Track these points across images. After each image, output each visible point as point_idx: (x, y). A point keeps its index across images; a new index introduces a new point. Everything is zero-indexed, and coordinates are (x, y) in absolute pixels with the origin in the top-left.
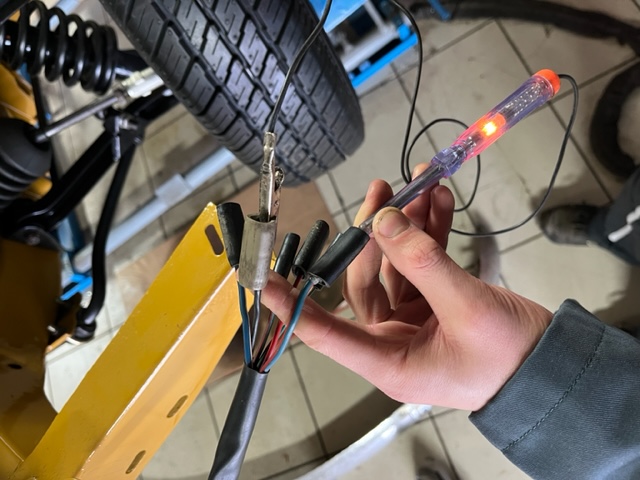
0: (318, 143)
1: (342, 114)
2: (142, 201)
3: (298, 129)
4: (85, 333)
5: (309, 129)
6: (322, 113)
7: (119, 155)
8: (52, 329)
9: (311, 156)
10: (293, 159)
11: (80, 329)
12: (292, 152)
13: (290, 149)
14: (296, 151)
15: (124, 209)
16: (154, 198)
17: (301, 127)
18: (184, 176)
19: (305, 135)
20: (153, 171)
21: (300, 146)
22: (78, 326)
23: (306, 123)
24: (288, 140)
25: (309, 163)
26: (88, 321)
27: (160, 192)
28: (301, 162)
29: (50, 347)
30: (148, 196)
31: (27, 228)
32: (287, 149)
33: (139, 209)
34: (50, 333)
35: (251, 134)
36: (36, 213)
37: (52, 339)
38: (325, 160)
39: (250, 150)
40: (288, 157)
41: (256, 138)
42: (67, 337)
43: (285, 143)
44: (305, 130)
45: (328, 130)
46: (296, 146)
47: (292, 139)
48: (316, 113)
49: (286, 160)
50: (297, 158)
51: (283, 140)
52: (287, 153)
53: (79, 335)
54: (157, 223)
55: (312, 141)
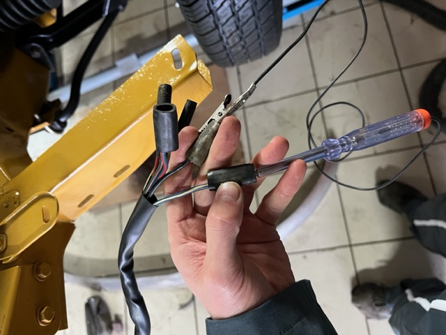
0: (250, 33)
1: (272, 17)
2: (104, 67)
3: (241, 18)
4: (58, 127)
5: (248, 20)
6: (260, 11)
7: (106, 13)
8: (37, 117)
9: (242, 43)
10: (230, 41)
11: (56, 123)
12: (231, 34)
13: (231, 32)
14: (234, 34)
15: (91, 70)
16: (114, 67)
17: (243, 17)
18: (138, 56)
19: (244, 24)
20: (117, 48)
21: (238, 32)
22: (55, 120)
23: (247, 15)
24: (231, 24)
25: (240, 48)
26: (62, 120)
27: (119, 63)
28: (235, 45)
29: (33, 129)
30: (109, 64)
31: (34, 44)
32: (229, 31)
33: (101, 72)
34: (35, 119)
35: (208, 11)
36: (42, 36)
37: (36, 123)
38: (251, 49)
39: (204, 25)
40: (227, 38)
41: (211, 16)
42: (46, 125)
43: (229, 26)
44: (245, 20)
45: (259, 26)
46: (235, 31)
47: (234, 24)
48: (255, 10)
49: (225, 40)
50: (233, 41)
51: (228, 23)
52: (228, 34)
53: (54, 126)
54: (112, 85)
55: (247, 30)
